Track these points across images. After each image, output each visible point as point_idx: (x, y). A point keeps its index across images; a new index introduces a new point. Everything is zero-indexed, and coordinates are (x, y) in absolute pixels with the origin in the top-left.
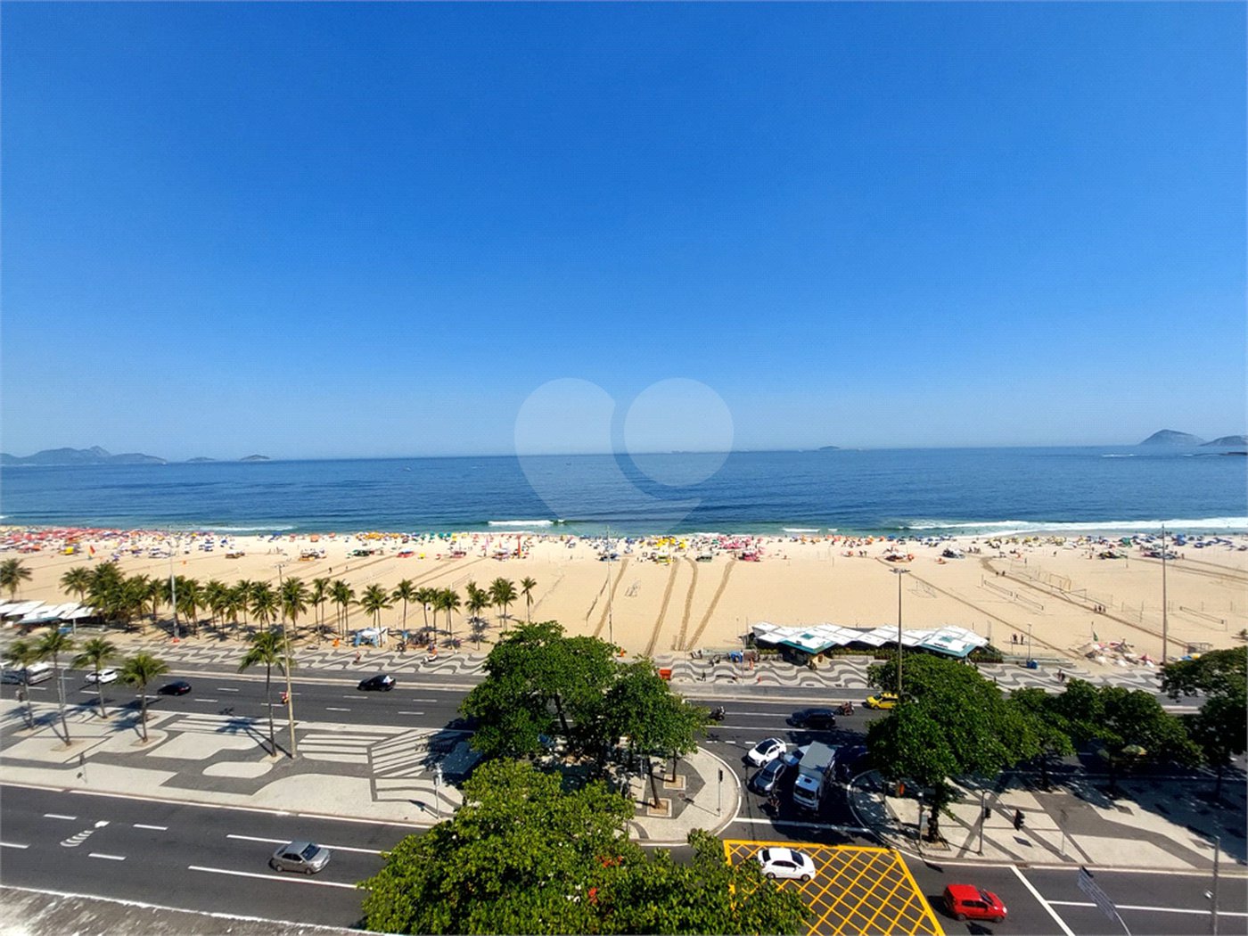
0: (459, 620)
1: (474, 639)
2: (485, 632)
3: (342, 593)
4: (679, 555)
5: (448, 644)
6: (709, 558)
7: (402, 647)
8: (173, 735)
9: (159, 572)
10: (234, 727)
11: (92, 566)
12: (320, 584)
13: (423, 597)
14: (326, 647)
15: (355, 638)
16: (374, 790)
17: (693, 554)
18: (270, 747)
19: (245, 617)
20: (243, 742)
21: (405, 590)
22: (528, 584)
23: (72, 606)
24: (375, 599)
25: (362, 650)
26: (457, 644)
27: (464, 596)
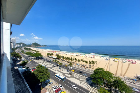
0: (88, 65)
1: (90, 67)
2: (91, 67)
3: (76, 59)
4: (118, 61)
5: (87, 67)
6: (125, 62)
7: (81, 66)
8: (63, 70)
9: (61, 55)
10: (67, 71)
11: (57, 54)
12: (74, 58)
13: (84, 61)
14: (74, 65)
15: (77, 64)
16: (80, 82)
17: (121, 61)
18: (70, 74)
19: (68, 60)
20: (68, 73)
21: (82, 60)
22: (96, 62)
23: (56, 57)
24: (79, 61)
25: (78, 66)
26: (88, 67)
27: (89, 62)
